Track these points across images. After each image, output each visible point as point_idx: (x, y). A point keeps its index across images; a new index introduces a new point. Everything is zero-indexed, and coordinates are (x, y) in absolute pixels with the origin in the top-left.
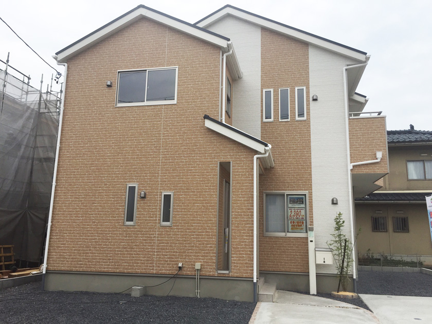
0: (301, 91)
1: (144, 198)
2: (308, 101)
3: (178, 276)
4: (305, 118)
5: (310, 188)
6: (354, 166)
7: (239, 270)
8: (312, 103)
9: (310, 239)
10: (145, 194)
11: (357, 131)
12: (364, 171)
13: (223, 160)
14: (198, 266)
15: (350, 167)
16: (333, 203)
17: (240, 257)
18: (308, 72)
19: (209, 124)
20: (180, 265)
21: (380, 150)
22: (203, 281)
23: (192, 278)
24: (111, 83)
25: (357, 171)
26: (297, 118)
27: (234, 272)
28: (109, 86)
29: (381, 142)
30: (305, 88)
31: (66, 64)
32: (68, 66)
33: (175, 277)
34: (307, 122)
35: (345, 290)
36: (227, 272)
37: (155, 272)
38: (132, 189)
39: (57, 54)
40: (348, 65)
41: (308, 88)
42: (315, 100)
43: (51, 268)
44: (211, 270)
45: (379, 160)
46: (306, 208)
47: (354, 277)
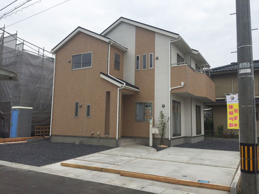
0: (151, 55)
1: (81, 107)
2: (154, 59)
3: (92, 137)
4: (152, 68)
5: (154, 100)
6: (172, 89)
7: (112, 135)
8: (156, 60)
9: (150, 123)
10: (81, 105)
11: (174, 72)
12: (176, 91)
13: (107, 91)
14: (98, 133)
15: (170, 90)
16: (163, 107)
17: (113, 130)
18: (155, 46)
19: (102, 76)
20: (92, 133)
21: (183, 81)
22: (100, 139)
23: (97, 138)
24: (70, 61)
25: (173, 92)
26: (149, 68)
27: (111, 136)
28: (70, 62)
29: (184, 77)
30: (153, 53)
31: (55, 54)
32: (56, 55)
33: (91, 137)
34: (153, 70)
35: (163, 145)
36: (108, 136)
37: (84, 135)
38: (77, 103)
39: (52, 50)
40: (171, 41)
41: (154, 53)
42: (157, 59)
43: (53, 134)
44: (103, 135)
45: (182, 86)
46: (152, 109)
47: (170, 139)
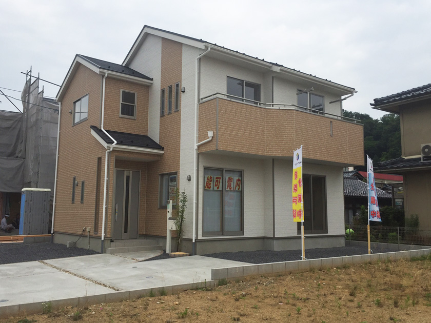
1: (77, 185)
3: (83, 235)
5: (179, 168)
6: (198, 146)
8: (182, 95)
9: (168, 210)
11: (202, 114)
12: (204, 150)
13: (99, 156)
14: (88, 229)
16: (188, 180)
18: (182, 68)
20: (84, 228)
21: (212, 129)
22: (90, 239)
23: (87, 237)
24: (71, 111)
27: (99, 234)
29: (214, 122)
32: (61, 104)
37: (78, 233)
38: (74, 180)
40: (200, 55)
41: (181, 82)
42: (184, 92)
43: (55, 230)
44: (92, 234)
45: (210, 139)
46: (176, 185)
47: (194, 241)
